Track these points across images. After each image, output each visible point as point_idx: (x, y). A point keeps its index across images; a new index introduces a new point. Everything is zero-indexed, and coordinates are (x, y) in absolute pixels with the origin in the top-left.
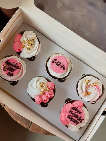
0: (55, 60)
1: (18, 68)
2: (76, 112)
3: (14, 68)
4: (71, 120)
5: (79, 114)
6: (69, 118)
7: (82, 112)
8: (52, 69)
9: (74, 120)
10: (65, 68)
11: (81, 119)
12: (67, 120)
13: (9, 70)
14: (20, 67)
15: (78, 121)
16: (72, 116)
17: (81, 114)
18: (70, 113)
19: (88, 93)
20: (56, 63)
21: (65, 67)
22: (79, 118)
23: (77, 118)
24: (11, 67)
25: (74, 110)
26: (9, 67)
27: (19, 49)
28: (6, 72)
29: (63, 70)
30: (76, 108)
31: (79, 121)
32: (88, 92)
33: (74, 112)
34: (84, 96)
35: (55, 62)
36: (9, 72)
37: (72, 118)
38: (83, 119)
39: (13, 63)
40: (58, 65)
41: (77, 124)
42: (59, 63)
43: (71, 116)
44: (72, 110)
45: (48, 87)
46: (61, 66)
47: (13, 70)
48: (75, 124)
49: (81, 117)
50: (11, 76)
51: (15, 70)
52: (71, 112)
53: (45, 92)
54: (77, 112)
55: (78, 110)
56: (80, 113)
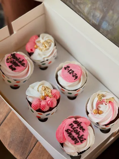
0: (68, 67)
1: (23, 65)
2: (77, 127)
3: (19, 64)
4: (69, 136)
5: (81, 131)
6: (67, 132)
7: (86, 130)
8: (62, 77)
9: (73, 136)
10: (77, 78)
11: (83, 138)
12: (64, 136)
13: (12, 63)
14: (26, 65)
15: (78, 140)
16: (72, 131)
17: (84, 132)
18: (70, 127)
19: (99, 112)
20: (68, 71)
21: (77, 76)
22: (79, 136)
23: (78, 135)
24: (16, 61)
25: (77, 125)
26: (14, 60)
27: (31, 48)
28: (8, 63)
29: (75, 79)
30: (79, 122)
31: (80, 140)
32: (99, 110)
33: (76, 127)
34: (93, 114)
35: (67, 69)
36: (12, 65)
37: (72, 134)
38: (85, 139)
39: (20, 58)
40: (70, 73)
41: (75, 143)
42: (72, 71)
43: (70, 130)
44: (73, 124)
45: (51, 92)
46: (73, 74)
47: (17, 65)
48: (73, 142)
49: (83, 135)
50: (12, 70)
51: (19, 66)
52: (72, 126)
53: (46, 97)
54: (79, 127)
55: (81, 125)
56: (84, 130)
